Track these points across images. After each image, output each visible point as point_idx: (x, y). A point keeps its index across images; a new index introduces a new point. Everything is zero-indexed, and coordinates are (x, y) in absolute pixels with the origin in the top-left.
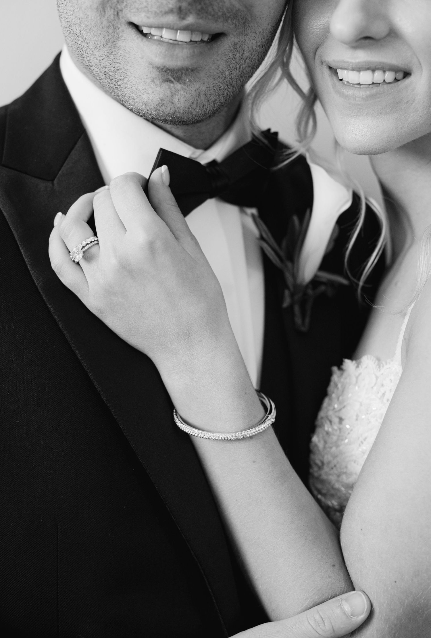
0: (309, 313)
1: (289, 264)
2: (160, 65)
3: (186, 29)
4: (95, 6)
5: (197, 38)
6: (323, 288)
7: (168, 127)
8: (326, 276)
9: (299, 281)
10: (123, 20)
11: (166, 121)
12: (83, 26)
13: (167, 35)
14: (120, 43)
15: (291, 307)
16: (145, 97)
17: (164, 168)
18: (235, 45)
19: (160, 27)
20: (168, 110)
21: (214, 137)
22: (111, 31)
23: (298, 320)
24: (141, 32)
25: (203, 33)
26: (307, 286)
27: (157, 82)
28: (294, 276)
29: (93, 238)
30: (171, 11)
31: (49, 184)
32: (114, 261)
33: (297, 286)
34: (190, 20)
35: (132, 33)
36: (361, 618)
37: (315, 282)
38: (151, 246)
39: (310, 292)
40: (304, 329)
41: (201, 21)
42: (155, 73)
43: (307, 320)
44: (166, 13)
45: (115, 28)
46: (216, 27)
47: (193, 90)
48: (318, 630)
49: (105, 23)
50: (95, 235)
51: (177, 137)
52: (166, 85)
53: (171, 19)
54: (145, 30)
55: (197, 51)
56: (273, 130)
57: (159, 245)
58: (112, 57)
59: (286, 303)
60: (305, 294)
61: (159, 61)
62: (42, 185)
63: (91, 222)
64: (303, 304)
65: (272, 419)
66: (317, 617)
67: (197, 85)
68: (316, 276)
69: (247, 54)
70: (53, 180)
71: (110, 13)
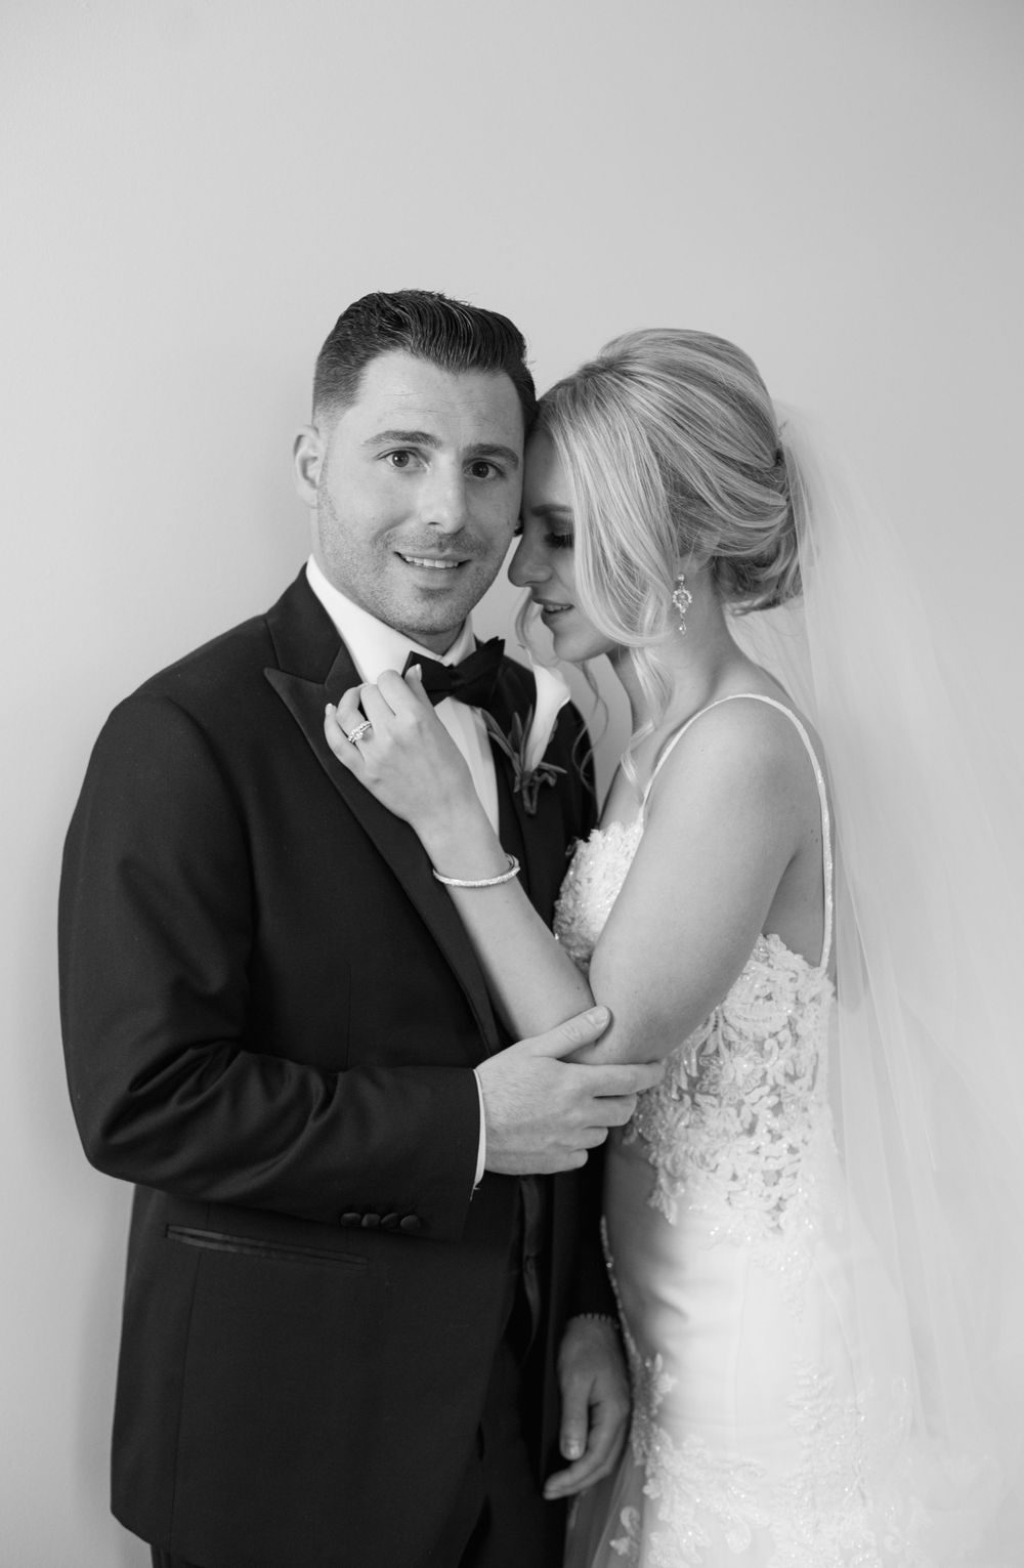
0: (535, 797)
1: (516, 755)
2: (423, 587)
3: (445, 559)
4: (369, 540)
5: (450, 565)
6: (546, 775)
7: (415, 636)
8: (547, 766)
9: (526, 769)
10: (390, 551)
11: (413, 630)
12: (355, 554)
13: (427, 563)
14: (387, 569)
15: (520, 791)
16: (409, 613)
17: (418, 666)
18: (478, 569)
19: (422, 558)
20: (427, 622)
21: (449, 644)
22: (380, 559)
23: (527, 804)
24: (405, 560)
25: (454, 561)
26: (533, 774)
27: (419, 600)
28: (523, 764)
29: (366, 723)
30: (433, 545)
31: (320, 686)
32: (389, 739)
33: (523, 774)
34: (448, 552)
35: (396, 561)
36: (604, 1025)
37: (540, 771)
38: (419, 726)
39: (536, 778)
40: (533, 812)
41: (455, 553)
42: (418, 593)
43: (535, 803)
44: (430, 547)
45: (384, 557)
46: (464, 557)
47: (447, 606)
48: (571, 1037)
49: (376, 553)
50: (366, 719)
51: (421, 645)
52: (425, 603)
53: (434, 551)
54: (408, 559)
55: (451, 574)
56: (500, 638)
57: (425, 725)
58: (380, 580)
59: (516, 790)
60: (532, 781)
61: (421, 583)
62: (314, 686)
63: (361, 709)
64: (530, 789)
65: (516, 870)
66: (568, 1028)
67: (450, 602)
68: (539, 766)
69: (485, 576)
70: (323, 683)
71: (380, 545)
